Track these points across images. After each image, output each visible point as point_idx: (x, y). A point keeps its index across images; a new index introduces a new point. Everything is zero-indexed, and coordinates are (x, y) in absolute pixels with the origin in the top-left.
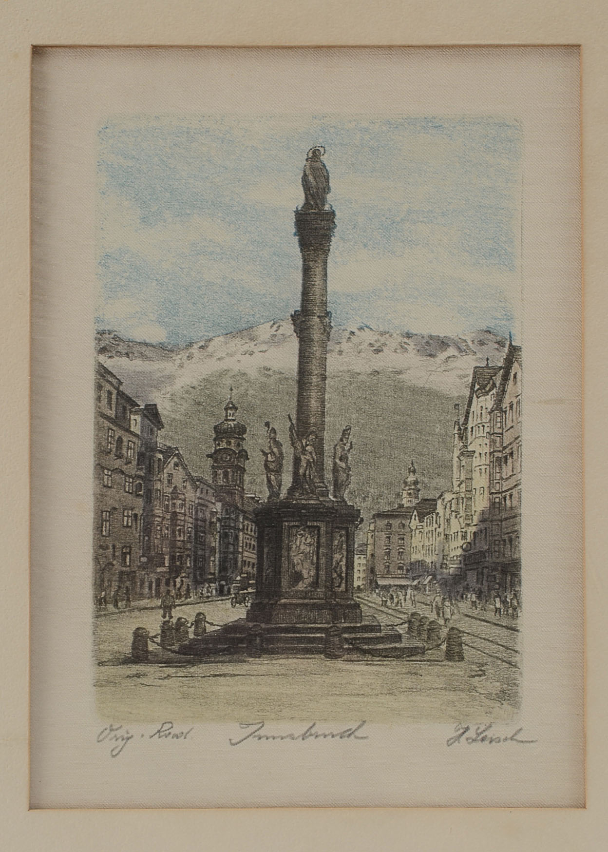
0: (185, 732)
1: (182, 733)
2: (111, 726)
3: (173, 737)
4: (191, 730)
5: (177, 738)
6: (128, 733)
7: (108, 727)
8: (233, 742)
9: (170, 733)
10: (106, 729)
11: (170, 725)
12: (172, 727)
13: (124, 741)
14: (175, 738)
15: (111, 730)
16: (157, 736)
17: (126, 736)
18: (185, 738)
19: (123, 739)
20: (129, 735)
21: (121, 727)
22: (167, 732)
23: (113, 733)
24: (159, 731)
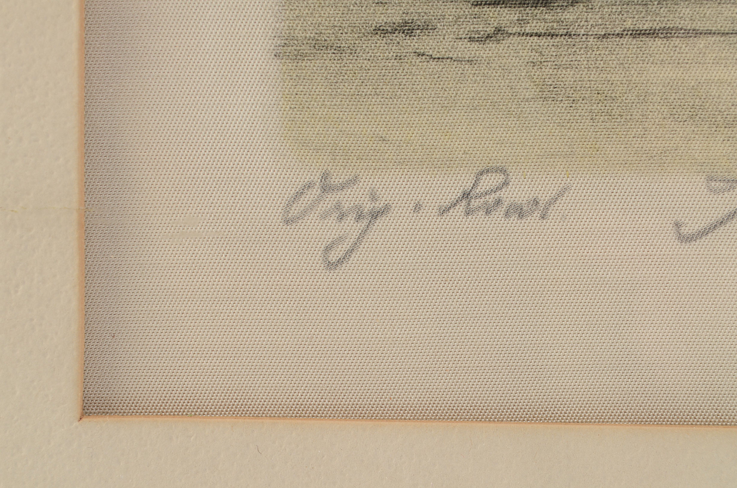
0: (543, 199)
1: (536, 202)
2: (325, 176)
3: (507, 214)
4: (560, 195)
5: (521, 216)
6: (374, 197)
7: (316, 178)
8: (685, 230)
9: (498, 202)
10: (309, 186)
11: (499, 178)
12: (506, 184)
13: (365, 222)
14: (514, 218)
15: (326, 189)
16: (461, 207)
17: (368, 206)
18: (543, 217)
19: (359, 217)
20: (379, 205)
21: (354, 180)
22: (491, 199)
23: (331, 199)
24: (466, 195)
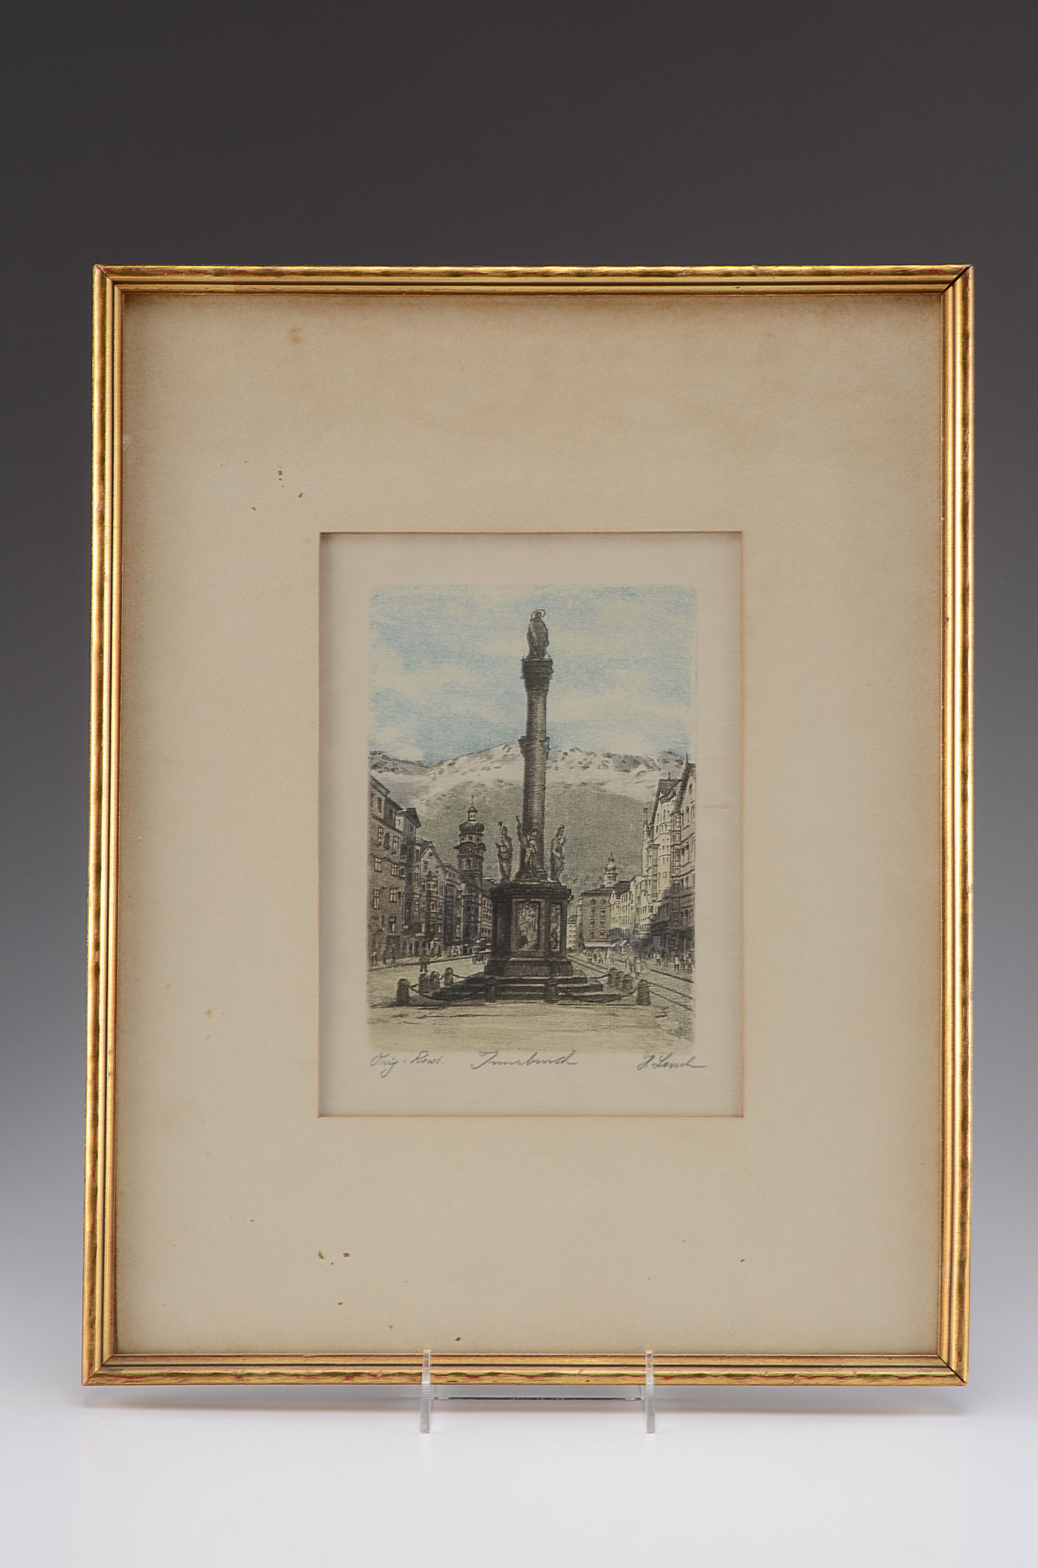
0: (438, 1059)
1: (435, 1060)
2: (381, 1054)
3: (428, 1063)
4: (442, 1057)
5: (431, 1063)
6: (393, 1059)
7: (378, 1054)
8: (475, 1066)
9: (425, 1060)
10: (377, 1056)
11: (425, 1054)
12: (427, 1055)
13: (391, 1066)
15: (381, 1057)
16: (416, 1061)
17: (392, 1061)
18: (437, 1063)
19: (390, 1064)
20: (395, 1061)
21: (388, 1055)
22: (424, 1059)
23: (382, 1060)
24: (417, 1058)
